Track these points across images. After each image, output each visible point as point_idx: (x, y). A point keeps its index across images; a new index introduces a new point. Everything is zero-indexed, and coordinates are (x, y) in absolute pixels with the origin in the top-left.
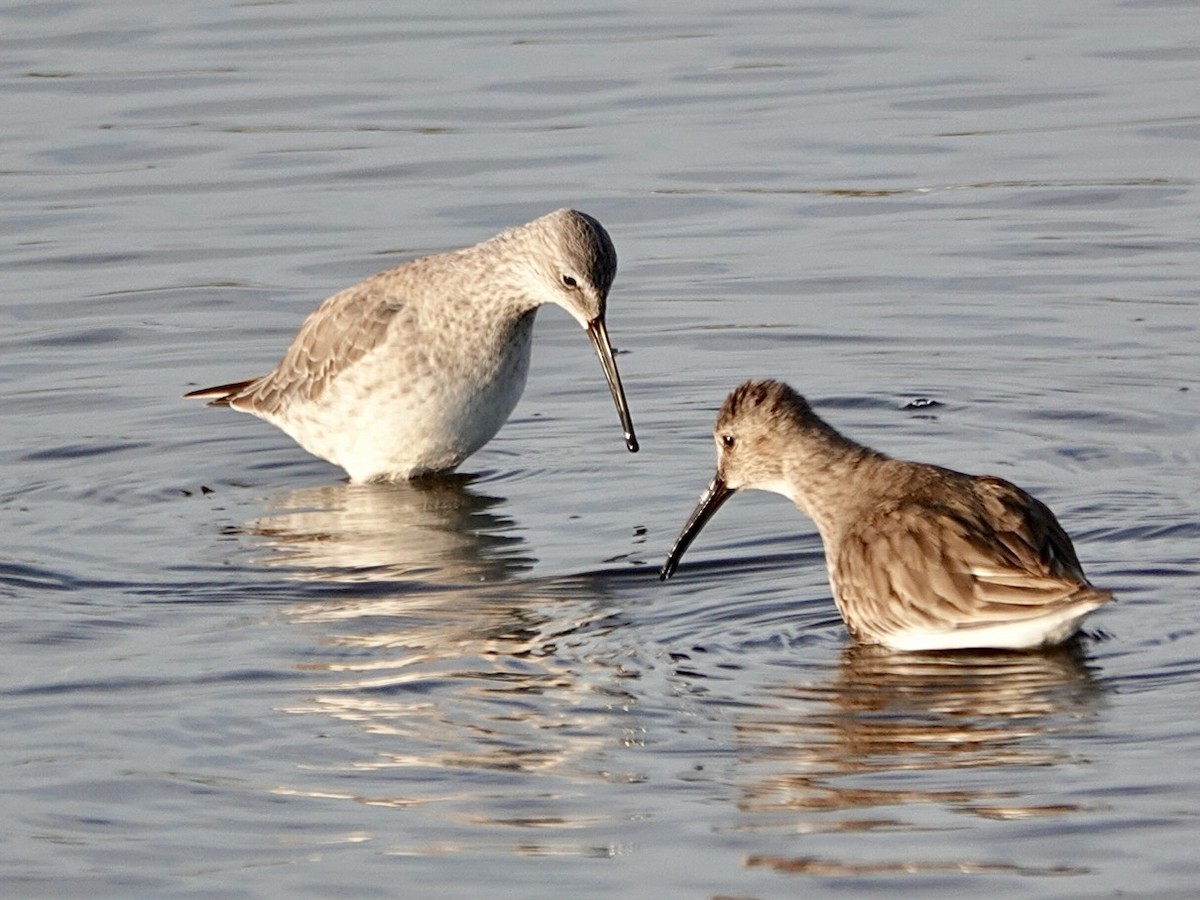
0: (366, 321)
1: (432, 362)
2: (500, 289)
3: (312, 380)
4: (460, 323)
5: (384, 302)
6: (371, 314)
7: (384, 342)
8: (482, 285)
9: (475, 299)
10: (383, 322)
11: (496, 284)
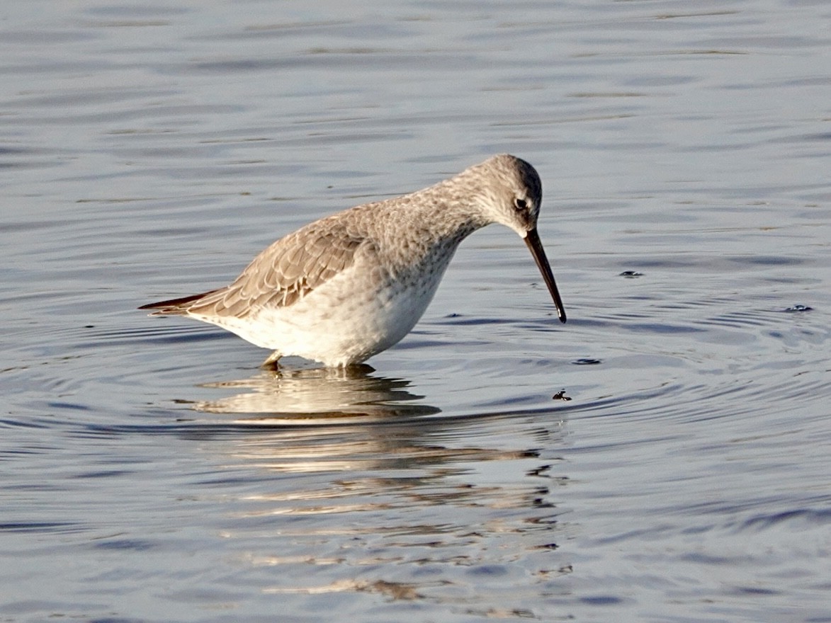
0: (336, 250)
1: (392, 275)
2: (453, 218)
3: (286, 293)
4: (418, 245)
5: (347, 236)
6: (339, 244)
7: (352, 266)
8: (439, 217)
9: (432, 228)
10: (350, 250)
11: (450, 216)
